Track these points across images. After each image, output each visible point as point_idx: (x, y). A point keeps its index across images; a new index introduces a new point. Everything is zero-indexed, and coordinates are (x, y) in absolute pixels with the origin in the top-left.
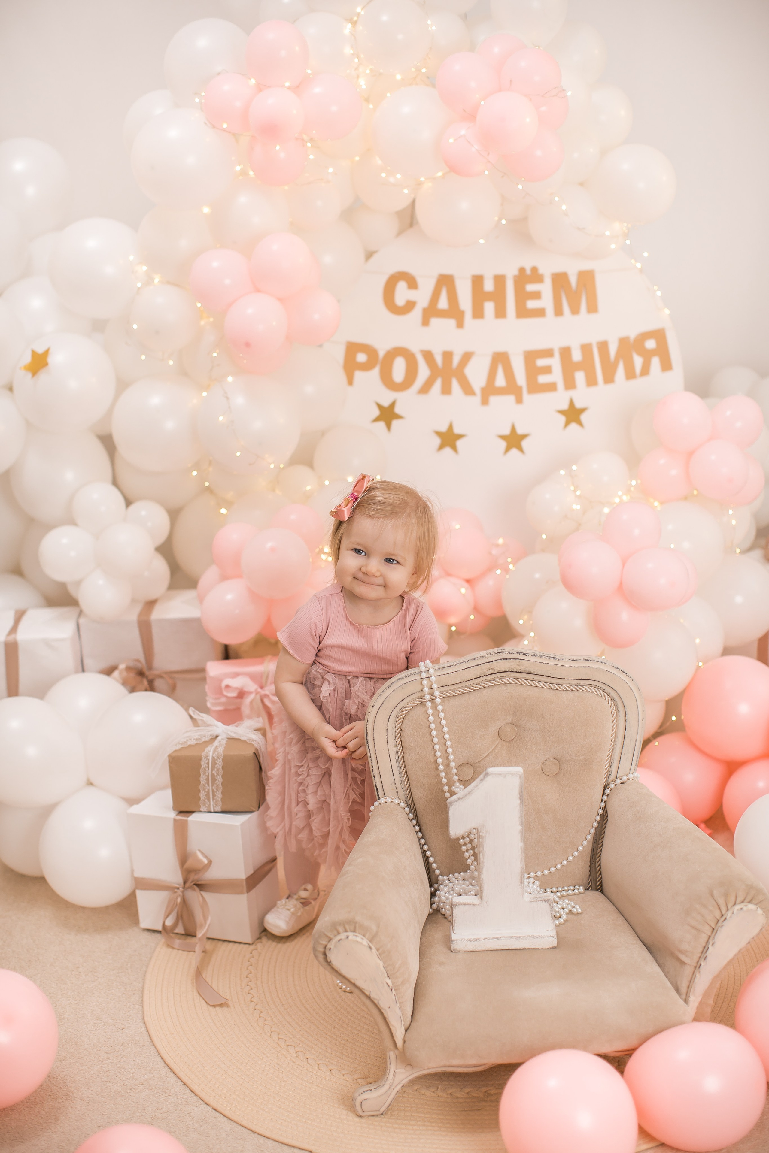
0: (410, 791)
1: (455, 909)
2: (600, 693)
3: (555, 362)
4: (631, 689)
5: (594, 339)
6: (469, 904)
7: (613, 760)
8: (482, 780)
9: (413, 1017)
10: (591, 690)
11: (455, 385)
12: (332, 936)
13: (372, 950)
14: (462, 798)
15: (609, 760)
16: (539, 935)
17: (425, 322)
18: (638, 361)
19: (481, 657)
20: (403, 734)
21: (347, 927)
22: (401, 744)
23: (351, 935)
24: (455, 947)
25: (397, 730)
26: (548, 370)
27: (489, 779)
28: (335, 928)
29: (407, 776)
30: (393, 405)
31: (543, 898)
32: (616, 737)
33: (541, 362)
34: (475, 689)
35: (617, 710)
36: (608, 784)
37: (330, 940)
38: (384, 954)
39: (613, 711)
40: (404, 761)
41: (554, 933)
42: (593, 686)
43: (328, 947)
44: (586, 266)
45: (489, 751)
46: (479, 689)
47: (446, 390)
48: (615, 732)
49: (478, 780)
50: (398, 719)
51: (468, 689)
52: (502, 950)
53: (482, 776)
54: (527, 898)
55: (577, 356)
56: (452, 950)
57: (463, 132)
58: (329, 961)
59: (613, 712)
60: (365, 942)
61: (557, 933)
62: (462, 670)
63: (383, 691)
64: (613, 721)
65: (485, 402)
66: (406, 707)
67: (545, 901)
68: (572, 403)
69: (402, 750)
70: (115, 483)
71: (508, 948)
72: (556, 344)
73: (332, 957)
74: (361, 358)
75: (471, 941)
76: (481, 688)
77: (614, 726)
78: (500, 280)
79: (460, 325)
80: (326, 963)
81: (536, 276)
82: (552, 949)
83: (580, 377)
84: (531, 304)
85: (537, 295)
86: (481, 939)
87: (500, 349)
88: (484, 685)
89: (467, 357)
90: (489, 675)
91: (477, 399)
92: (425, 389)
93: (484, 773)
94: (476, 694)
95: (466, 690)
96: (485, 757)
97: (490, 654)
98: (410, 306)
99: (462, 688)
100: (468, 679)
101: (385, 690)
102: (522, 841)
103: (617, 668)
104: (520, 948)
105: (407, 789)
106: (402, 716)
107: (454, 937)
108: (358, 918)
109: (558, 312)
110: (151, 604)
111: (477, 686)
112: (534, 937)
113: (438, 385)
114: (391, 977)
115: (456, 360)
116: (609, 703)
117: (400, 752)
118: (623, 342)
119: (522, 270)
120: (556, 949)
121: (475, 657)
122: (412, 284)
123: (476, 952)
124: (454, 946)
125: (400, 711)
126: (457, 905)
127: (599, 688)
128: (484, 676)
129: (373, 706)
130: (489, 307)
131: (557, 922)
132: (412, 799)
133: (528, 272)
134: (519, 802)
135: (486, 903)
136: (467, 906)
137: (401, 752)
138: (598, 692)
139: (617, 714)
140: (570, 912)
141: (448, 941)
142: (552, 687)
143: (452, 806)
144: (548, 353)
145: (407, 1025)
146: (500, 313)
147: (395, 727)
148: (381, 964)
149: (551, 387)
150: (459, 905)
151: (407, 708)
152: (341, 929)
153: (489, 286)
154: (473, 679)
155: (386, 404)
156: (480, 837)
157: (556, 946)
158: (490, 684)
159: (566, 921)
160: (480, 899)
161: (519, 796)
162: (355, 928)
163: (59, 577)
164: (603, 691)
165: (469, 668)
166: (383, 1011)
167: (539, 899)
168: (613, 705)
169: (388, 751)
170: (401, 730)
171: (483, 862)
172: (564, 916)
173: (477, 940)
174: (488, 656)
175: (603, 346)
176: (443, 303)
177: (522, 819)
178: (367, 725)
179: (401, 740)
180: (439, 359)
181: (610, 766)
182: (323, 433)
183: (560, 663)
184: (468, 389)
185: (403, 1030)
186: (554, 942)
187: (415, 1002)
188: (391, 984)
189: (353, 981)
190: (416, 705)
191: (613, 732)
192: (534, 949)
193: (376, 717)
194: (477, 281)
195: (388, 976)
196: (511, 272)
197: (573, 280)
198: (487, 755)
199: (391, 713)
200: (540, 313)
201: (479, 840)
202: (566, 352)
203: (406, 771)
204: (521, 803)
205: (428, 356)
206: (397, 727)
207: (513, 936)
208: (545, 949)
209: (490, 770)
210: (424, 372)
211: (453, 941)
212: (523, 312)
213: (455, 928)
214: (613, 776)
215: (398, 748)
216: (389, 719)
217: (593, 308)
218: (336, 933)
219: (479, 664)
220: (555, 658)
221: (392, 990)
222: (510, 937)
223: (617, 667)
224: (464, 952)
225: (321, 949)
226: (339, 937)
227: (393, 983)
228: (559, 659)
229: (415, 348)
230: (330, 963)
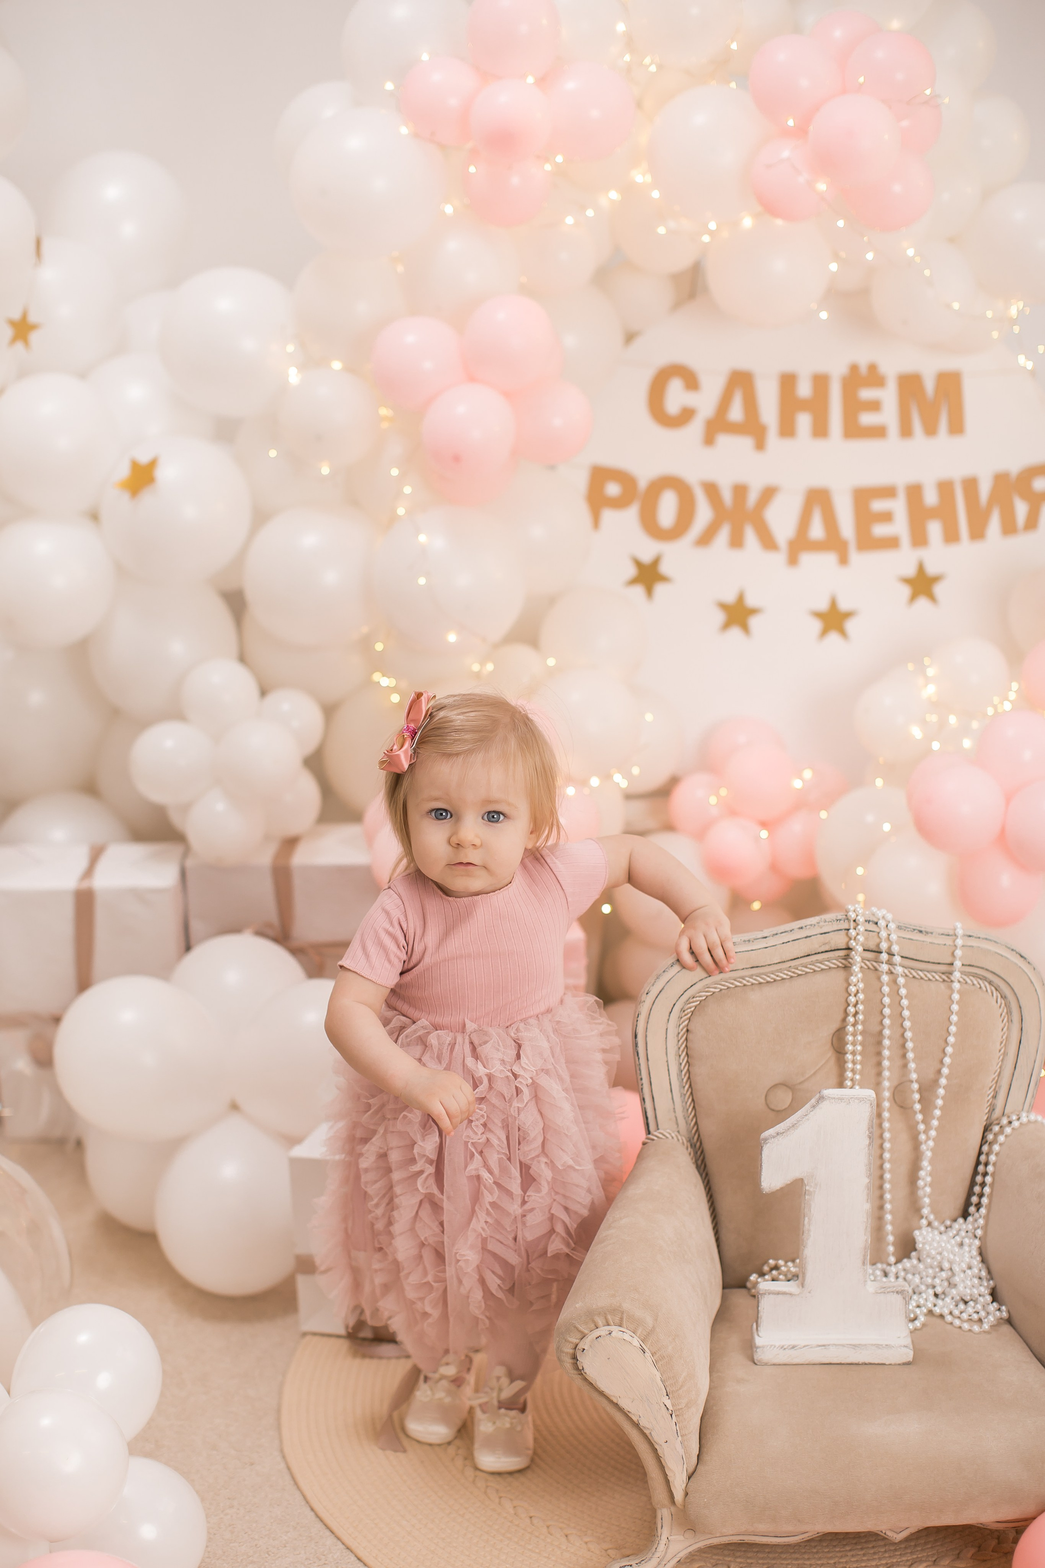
0: (696, 1123)
1: (762, 1301)
2: (986, 987)
3: (898, 506)
4: (1032, 982)
5: (957, 472)
6: (784, 1293)
7: (1000, 1087)
8: (814, 1107)
9: (701, 1457)
10: (972, 981)
11: (750, 536)
12: (586, 1332)
13: (646, 1354)
14: (783, 1133)
15: (993, 1087)
16: (887, 1344)
17: (709, 440)
18: (1021, 509)
19: (811, 925)
20: (690, 1036)
21: (609, 1317)
22: (688, 1054)
23: (615, 1329)
24: (760, 1358)
25: (682, 1030)
26: (887, 517)
27: (824, 1105)
28: (591, 1317)
29: (693, 1100)
30: (656, 562)
31: (895, 1289)
32: (1005, 1054)
33: (878, 505)
34: (800, 973)
35: (1009, 1013)
36: (991, 1124)
37: (584, 1336)
38: (661, 1361)
39: (1004, 1014)
40: (689, 1078)
41: (908, 1341)
42: (975, 975)
43: (580, 1346)
44: (949, 364)
45: (817, 1068)
46: (807, 973)
47: (736, 542)
48: (1005, 1045)
49: (808, 1106)
50: (683, 1014)
51: (790, 973)
52: (830, 1364)
53: (813, 1101)
54: (871, 1287)
55: (931, 498)
56: (756, 1361)
57: (786, 154)
58: (581, 1368)
59: (1002, 1016)
60: (636, 1342)
61: (913, 1342)
62: (783, 943)
63: (664, 971)
64: (1002, 1030)
65: (793, 560)
66: (696, 997)
67: (897, 1292)
68: (921, 568)
69: (688, 1061)
70: (242, 659)
71: (839, 1362)
72: (901, 478)
73: (585, 1362)
74: (613, 489)
75: (785, 1349)
76: (809, 972)
77: (1004, 1037)
78: (821, 382)
79: (760, 445)
80: (575, 1372)
81: (874, 377)
82: (906, 1366)
83: (934, 529)
84: (867, 419)
85: (875, 406)
86: (799, 1346)
87: (818, 482)
88: (813, 967)
89: (769, 494)
90: (822, 952)
91: (779, 558)
92: (705, 539)
93: (818, 1096)
94: (801, 980)
95: (787, 975)
96: (811, 1076)
97: (825, 921)
98: (686, 415)
99: (781, 971)
100: (791, 958)
101: (667, 970)
102: (869, 1200)
103: (1012, 950)
104: (857, 1362)
105: (692, 1120)
106: (689, 1010)
107: (758, 1341)
108: (626, 1306)
109: (906, 431)
110: (290, 843)
111: (804, 969)
112: (878, 1346)
113: (724, 535)
114: (671, 1396)
115: (752, 498)
116: (997, 1002)
117: (683, 1064)
118: (1001, 479)
119: (854, 368)
120: (910, 1366)
121: (803, 925)
122: (691, 382)
123: (791, 1366)
124: (759, 1356)
125: (688, 1002)
126: (765, 1294)
127: (984, 979)
128: (816, 954)
129: (647, 994)
130: (804, 421)
131: (911, 1326)
132: (699, 1136)
133: (863, 370)
134: (867, 1142)
135: (810, 1292)
136: (780, 1296)
137: (686, 1065)
138: (982, 985)
139: (1008, 1018)
140: (930, 1312)
141: (749, 1349)
142: (915, 974)
143: (767, 1143)
144: (889, 492)
145: (691, 1470)
146: (820, 430)
147: (678, 1025)
148: (658, 1375)
149: (892, 543)
150: (769, 1294)
151: (698, 999)
152: (600, 1321)
153: (804, 390)
154: (798, 958)
155: (646, 557)
156: (807, 1193)
157: (911, 1360)
158: (823, 967)
159: (924, 1325)
160: (801, 1287)
161: (867, 1132)
162: (621, 1319)
163: (156, 796)
164: (990, 983)
165: (793, 941)
166: (657, 1447)
167: (889, 1290)
168: (1003, 1005)
169: (667, 1061)
170: (688, 1031)
171: (809, 1230)
172: (922, 1319)
173: (793, 1347)
174: (822, 924)
175: (971, 485)
176: (736, 413)
177: (870, 1168)
178: (637, 1021)
179: (686, 1046)
180: (727, 496)
181: (994, 1097)
182: (552, 600)
183: (928, 939)
184: (768, 542)
185: (684, 1476)
186: (908, 1355)
187: (702, 1435)
188: (670, 1408)
189: (615, 1401)
190: (711, 995)
191: (1003, 1045)
192: (878, 1364)
193: (651, 1009)
194: (788, 381)
195: (667, 1395)
196: (837, 370)
197: (929, 386)
198: (815, 1073)
199: (674, 1005)
200: (879, 432)
201: (805, 1197)
202: (914, 492)
203: (691, 1093)
204: (870, 1144)
205: (712, 490)
206: (681, 1027)
207: (847, 1345)
208: (895, 1365)
209: (826, 1092)
210: (704, 514)
211: (757, 1348)
212: (853, 430)
213: (761, 1329)
214: (997, 1113)
215: (682, 1057)
216: (670, 1013)
217: (957, 427)
218: (592, 1326)
219: (809, 935)
220: (921, 932)
221: (671, 1415)
222: (843, 1346)
223: (1012, 947)
224: (774, 1365)
225: (569, 1350)
226: (597, 1333)
227: (673, 1405)
228: (927, 933)
229: (693, 476)
230: (582, 1372)
